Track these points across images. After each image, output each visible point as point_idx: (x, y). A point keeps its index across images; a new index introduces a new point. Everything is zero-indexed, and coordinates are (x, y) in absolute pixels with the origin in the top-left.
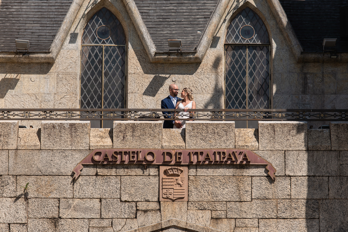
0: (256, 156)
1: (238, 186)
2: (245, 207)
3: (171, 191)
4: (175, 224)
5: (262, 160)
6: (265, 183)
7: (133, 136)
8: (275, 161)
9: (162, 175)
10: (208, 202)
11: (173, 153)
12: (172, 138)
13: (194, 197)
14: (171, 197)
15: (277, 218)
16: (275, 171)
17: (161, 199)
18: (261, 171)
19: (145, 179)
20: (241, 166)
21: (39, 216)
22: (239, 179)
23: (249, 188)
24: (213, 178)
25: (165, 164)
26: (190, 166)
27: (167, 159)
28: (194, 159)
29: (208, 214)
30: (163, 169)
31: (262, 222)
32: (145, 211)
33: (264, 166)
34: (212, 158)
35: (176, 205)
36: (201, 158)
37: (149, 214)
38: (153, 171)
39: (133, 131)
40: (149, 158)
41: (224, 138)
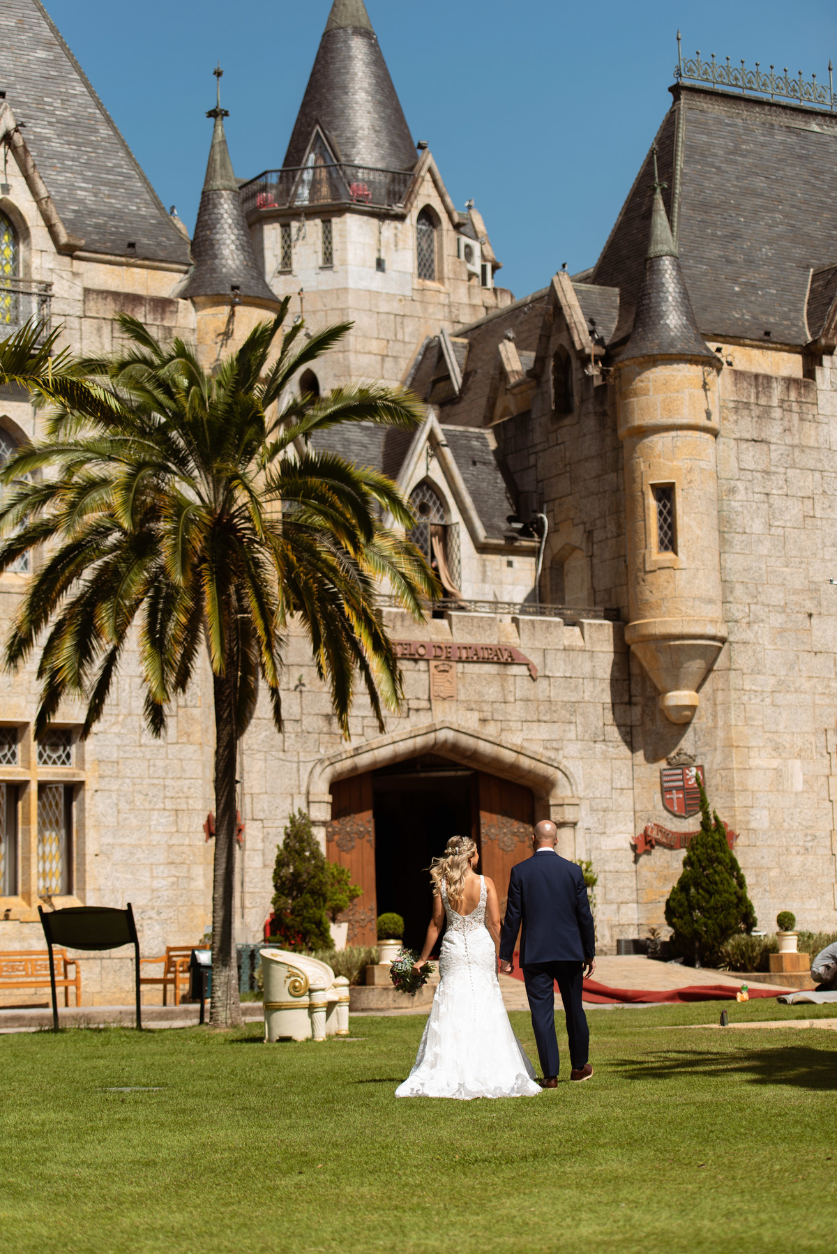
0: (519, 654)
1: (502, 685)
2: (510, 707)
3: (442, 688)
4: (448, 725)
5: (525, 658)
6: (527, 682)
7: (402, 626)
8: (535, 659)
9: (433, 670)
10: (475, 702)
11: (443, 646)
12: (438, 631)
13: (462, 697)
14: (442, 695)
15: (539, 721)
16: (536, 670)
17: (432, 697)
18: (523, 670)
19: (415, 675)
20: (506, 664)
21: (313, 712)
22: (504, 677)
23: (512, 688)
24: (479, 676)
25: (437, 657)
26: (460, 660)
27: (439, 652)
28: (464, 655)
29: (476, 716)
30: (433, 663)
31: (525, 725)
32: (417, 710)
33: (527, 665)
34: (481, 654)
35: (446, 704)
36: (471, 653)
37: (421, 713)
38: (422, 665)
39: (403, 621)
40: (422, 651)
41: (488, 633)
